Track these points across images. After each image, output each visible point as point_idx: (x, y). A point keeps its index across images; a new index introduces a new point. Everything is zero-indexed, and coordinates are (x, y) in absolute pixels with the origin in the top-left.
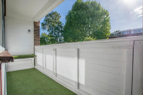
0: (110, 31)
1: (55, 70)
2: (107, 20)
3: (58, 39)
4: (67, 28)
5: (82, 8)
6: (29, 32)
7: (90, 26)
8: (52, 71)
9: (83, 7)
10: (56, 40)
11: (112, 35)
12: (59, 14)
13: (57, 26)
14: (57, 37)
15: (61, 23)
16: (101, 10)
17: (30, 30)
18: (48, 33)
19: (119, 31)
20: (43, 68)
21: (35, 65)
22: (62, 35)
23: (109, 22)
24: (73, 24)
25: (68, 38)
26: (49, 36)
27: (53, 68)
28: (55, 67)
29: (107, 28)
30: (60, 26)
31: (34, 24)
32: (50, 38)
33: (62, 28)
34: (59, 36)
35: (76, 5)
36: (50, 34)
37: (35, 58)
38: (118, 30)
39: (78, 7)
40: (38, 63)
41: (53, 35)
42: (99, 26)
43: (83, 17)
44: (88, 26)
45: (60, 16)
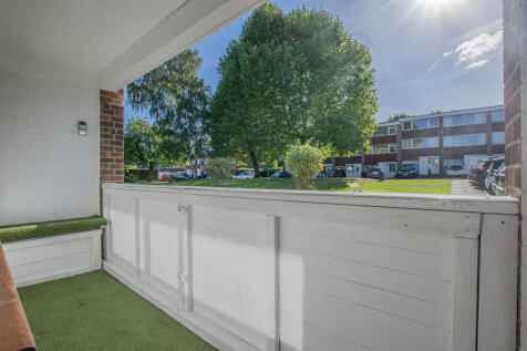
0: (374, 116)
1: (186, 285)
2: (366, 79)
3: (192, 143)
4: (225, 103)
5: (278, 35)
6: (79, 128)
7: (305, 100)
8: (177, 286)
9: (280, 29)
10: (184, 145)
11: (382, 129)
12: (196, 53)
13: (187, 97)
14: (185, 136)
15: (201, 84)
16: (343, 44)
17: (83, 123)
18: (151, 121)
19: (403, 117)
20: (138, 270)
21: (103, 257)
22: (205, 130)
23: (372, 88)
24: (245, 91)
25: (227, 140)
26: (158, 133)
27: (180, 278)
28: (186, 273)
29: (366, 106)
30: (199, 94)
31: (102, 98)
32: (159, 140)
33: (206, 104)
34: (195, 133)
35: (255, 23)
36: (159, 123)
37: (104, 230)
38: (400, 114)
39: (263, 29)
40: (115, 250)
41: (172, 128)
42: (335, 99)
43: (280, 65)
44: (301, 99)
45: (199, 60)
